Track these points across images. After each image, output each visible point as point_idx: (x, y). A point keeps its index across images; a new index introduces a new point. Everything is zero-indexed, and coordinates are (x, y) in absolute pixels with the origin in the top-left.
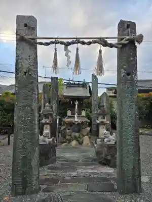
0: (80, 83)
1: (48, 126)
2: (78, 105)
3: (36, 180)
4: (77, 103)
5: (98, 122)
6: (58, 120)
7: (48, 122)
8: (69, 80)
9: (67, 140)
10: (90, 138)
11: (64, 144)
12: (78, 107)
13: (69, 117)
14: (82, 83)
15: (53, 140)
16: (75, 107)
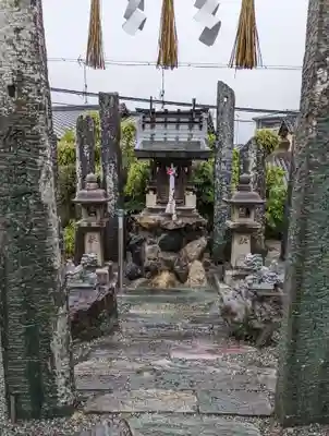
0: (183, 109)
1: (97, 236)
2: (176, 178)
3: (66, 384)
4: (172, 171)
5: (230, 224)
6: (121, 220)
7: (94, 224)
8: (151, 101)
9: (147, 269)
10: (206, 265)
11: (139, 281)
12: (176, 184)
13: (152, 211)
14: (188, 109)
15: (110, 270)
16: (168, 184)
